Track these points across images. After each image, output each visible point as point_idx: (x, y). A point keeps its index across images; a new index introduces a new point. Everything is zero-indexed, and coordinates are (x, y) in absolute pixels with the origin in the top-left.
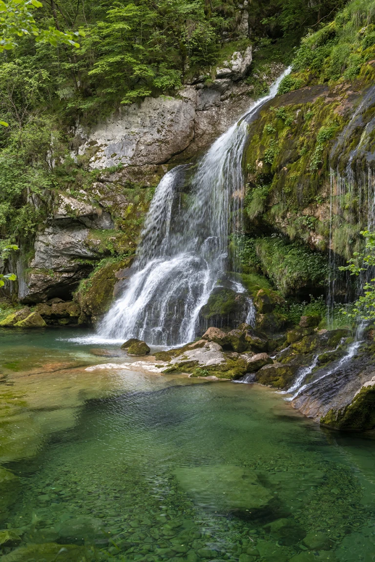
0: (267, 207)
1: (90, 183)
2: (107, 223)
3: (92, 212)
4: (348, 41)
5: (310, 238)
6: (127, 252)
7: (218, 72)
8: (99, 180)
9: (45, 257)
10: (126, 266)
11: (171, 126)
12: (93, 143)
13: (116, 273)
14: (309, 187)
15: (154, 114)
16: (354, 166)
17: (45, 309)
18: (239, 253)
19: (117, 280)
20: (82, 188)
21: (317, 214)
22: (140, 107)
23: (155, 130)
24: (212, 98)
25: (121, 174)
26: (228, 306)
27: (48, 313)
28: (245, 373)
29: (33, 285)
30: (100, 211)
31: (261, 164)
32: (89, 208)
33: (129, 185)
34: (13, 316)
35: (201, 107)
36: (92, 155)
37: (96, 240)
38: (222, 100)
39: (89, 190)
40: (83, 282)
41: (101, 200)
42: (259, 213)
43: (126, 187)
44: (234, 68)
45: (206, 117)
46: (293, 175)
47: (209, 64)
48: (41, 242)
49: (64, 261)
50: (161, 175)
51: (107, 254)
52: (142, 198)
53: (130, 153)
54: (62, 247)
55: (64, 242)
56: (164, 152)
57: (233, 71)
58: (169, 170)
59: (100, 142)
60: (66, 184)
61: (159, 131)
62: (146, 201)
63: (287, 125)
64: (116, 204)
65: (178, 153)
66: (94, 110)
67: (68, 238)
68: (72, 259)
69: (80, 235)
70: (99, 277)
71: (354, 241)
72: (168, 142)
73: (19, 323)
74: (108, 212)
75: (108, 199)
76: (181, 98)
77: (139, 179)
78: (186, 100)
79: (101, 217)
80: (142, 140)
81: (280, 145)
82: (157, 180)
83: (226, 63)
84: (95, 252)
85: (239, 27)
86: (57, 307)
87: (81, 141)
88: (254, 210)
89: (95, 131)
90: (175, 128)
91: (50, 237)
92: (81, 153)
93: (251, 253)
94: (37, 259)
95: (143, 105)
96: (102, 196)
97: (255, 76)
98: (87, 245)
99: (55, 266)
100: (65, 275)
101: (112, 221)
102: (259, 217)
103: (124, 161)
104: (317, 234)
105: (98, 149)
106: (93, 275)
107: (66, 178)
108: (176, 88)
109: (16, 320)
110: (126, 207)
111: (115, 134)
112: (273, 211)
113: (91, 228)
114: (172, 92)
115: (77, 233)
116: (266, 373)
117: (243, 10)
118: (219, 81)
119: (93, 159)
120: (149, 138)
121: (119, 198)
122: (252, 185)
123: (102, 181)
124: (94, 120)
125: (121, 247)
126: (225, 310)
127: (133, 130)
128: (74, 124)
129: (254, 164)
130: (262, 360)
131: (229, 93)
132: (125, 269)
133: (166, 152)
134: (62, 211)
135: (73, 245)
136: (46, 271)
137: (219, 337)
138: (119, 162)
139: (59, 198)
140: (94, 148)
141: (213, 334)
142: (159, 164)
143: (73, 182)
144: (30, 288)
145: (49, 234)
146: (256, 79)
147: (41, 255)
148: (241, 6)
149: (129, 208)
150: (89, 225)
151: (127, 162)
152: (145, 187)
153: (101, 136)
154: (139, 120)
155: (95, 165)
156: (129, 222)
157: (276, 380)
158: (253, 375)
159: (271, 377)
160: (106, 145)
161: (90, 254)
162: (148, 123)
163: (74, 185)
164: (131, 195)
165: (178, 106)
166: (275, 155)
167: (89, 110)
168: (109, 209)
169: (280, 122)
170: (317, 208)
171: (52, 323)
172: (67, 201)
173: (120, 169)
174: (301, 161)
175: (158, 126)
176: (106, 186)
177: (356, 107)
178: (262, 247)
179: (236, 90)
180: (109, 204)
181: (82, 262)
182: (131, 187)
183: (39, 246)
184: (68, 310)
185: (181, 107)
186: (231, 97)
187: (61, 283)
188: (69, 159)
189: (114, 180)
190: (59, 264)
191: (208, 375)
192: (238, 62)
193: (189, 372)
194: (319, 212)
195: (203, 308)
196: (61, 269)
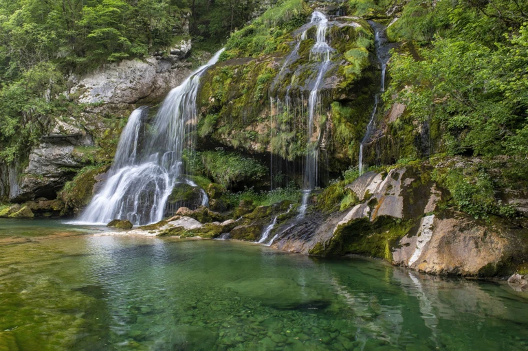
0: (215, 129)
1: (78, 113)
2: (88, 141)
3: (78, 133)
4: (263, 34)
5: (251, 146)
6: (104, 162)
7: (172, 50)
8: (85, 111)
9: (37, 165)
10: (103, 172)
11: (140, 79)
12: (82, 86)
13: (95, 177)
14: (252, 112)
15: (128, 71)
16: (291, 95)
17: (33, 205)
18: (191, 162)
19: (96, 182)
20: (72, 116)
21: (257, 130)
22: (118, 65)
23: (128, 81)
24: (166, 66)
25: (102, 108)
26: (189, 194)
27: (35, 208)
28: (221, 233)
29: (25, 187)
30: (84, 133)
31: (213, 100)
32: (77, 130)
33: (107, 116)
34: (8, 210)
35: (159, 71)
36: (81, 94)
37: (80, 153)
38: (172, 68)
39: (77, 117)
40: (68, 184)
41: (86, 125)
42: (209, 133)
43: (105, 117)
44: (182, 49)
45: (162, 77)
46: (238, 105)
47: (166, 45)
48: (36, 153)
49: (52, 169)
50: (131, 110)
51: (88, 163)
52: (117, 125)
53: (110, 94)
54: (52, 158)
55: (54, 154)
56: (134, 96)
57: (181, 51)
58: (136, 108)
59: (87, 86)
60: (60, 112)
61: (131, 82)
62: (120, 127)
63: (230, 77)
64: (97, 128)
65: (143, 98)
66: (85, 64)
67: (57, 151)
68: (59, 168)
69: (67, 150)
70: (81, 179)
71: (289, 144)
72: (137, 90)
73: (13, 215)
74: (91, 134)
75: (92, 124)
76: (148, 62)
77: (115, 112)
78: (151, 64)
79: (85, 137)
80: (118, 87)
81: (226, 88)
82: (128, 113)
83: (177, 46)
84: (78, 162)
85: (184, 27)
86: (42, 203)
87: (72, 85)
88: (205, 130)
89: (85, 78)
90: (142, 81)
91: (43, 150)
92: (72, 92)
93: (199, 162)
94: (31, 166)
95: (121, 64)
96: (87, 122)
97: (193, 57)
98: (73, 157)
99: (45, 172)
100: (52, 179)
101: (93, 141)
102: (208, 137)
103: (105, 99)
104: (256, 143)
105: (86, 90)
106: (76, 179)
107: (60, 108)
108: (144, 56)
109: (10, 212)
110: (105, 131)
111: (99, 81)
112: (220, 131)
113: (75, 145)
114: (141, 57)
115: (65, 148)
116: (238, 232)
117: (186, 18)
118: (172, 55)
119: (82, 96)
120: (123, 86)
121: (99, 125)
122: (204, 115)
123: (88, 112)
124: (83, 71)
125: (100, 158)
126: (187, 197)
127: (112, 79)
128: (68, 73)
129: (208, 100)
130: (233, 224)
131: (177, 65)
132: (102, 174)
133: (135, 96)
134: (56, 130)
135: (62, 157)
136: (37, 176)
137: (189, 213)
138: (101, 100)
139: (55, 121)
140: (82, 89)
141: (185, 211)
142: (130, 103)
143: (66, 111)
144: (23, 188)
145: (43, 148)
146: (193, 59)
147: (35, 164)
148: (185, 16)
149: (107, 131)
150: (74, 142)
151: (107, 100)
152: (119, 118)
153: (88, 82)
154: (117, 74)
155: (83, 101)
156: (106, 141)
157: (248, 236)
158: (228, 234)
159: (243, 234)
160: (92, 88)
161: (74, 163)
162: (123, 76)
163: (66, 113)
164: (109, 124)
165: (145, 67)
166: (223, 95)
167: (81, 64)
168: (92, 131)
169: (225, 75)
170: (257, 125)
171: (38, 216)
172: (61, 123)
173: (101, 105)
174: (243, 97)
175: (131, 79)
176: (90, 116)
177: (282, 64)
178: (208, 157)
179: (181, 64)
180: (92, 128)
181: (67, 170)
182: (109, 118)
183: (33, 156)
184: (52, 206)
185: (147, 68)
186: (178, 67)
187: (49, 184)
188: (62, 95)
189: (96, 112)
190: (47, 171)
191: (193, 236)
192: (185, 46)
193: (178, 235)
194: (259, 128)
195: (169, 197)
196: (49, 175)
